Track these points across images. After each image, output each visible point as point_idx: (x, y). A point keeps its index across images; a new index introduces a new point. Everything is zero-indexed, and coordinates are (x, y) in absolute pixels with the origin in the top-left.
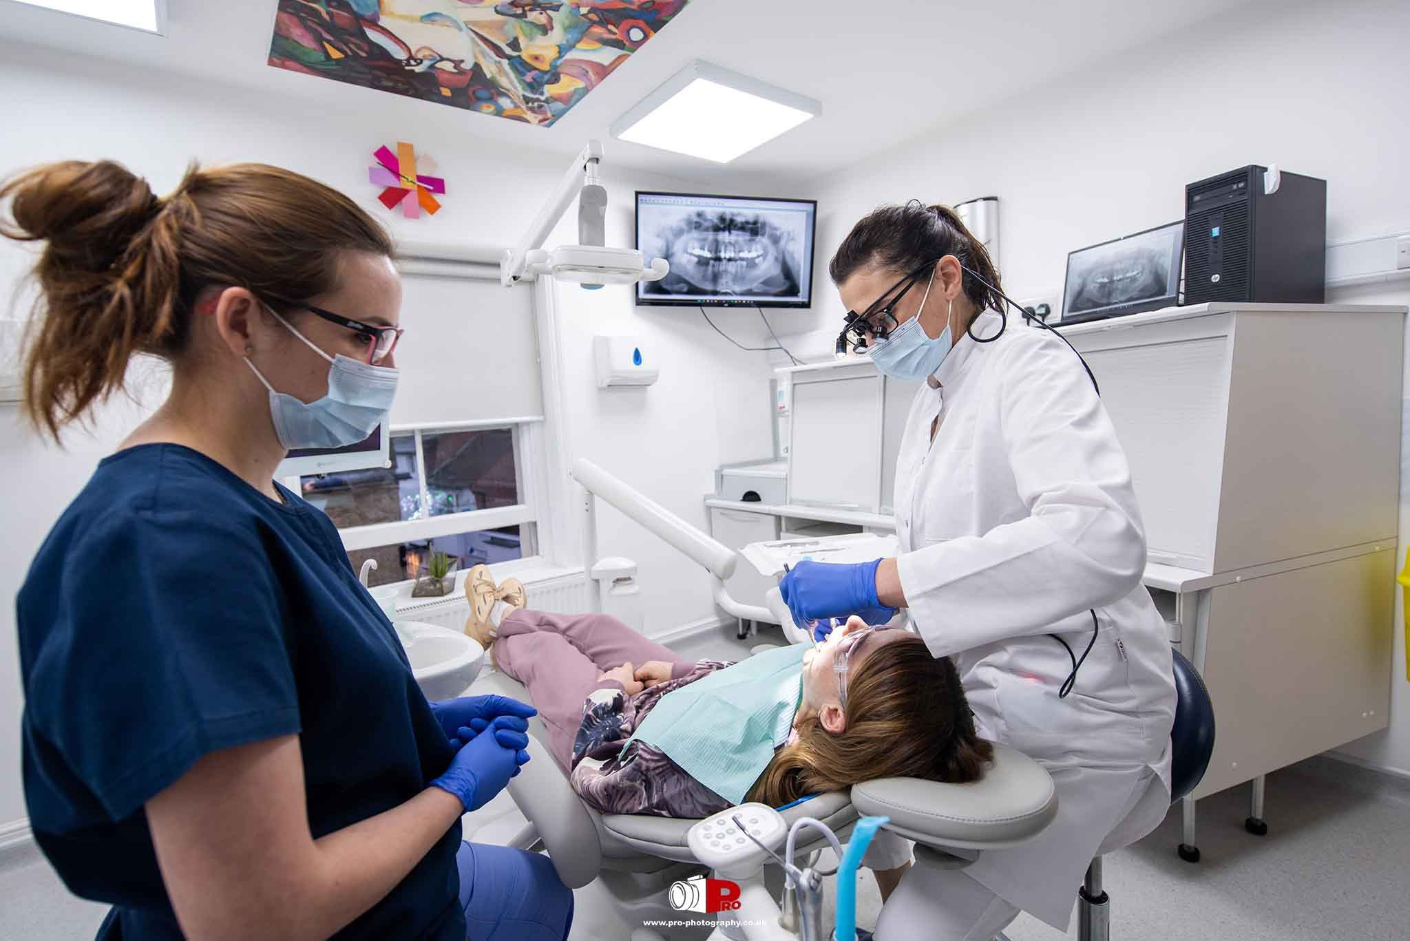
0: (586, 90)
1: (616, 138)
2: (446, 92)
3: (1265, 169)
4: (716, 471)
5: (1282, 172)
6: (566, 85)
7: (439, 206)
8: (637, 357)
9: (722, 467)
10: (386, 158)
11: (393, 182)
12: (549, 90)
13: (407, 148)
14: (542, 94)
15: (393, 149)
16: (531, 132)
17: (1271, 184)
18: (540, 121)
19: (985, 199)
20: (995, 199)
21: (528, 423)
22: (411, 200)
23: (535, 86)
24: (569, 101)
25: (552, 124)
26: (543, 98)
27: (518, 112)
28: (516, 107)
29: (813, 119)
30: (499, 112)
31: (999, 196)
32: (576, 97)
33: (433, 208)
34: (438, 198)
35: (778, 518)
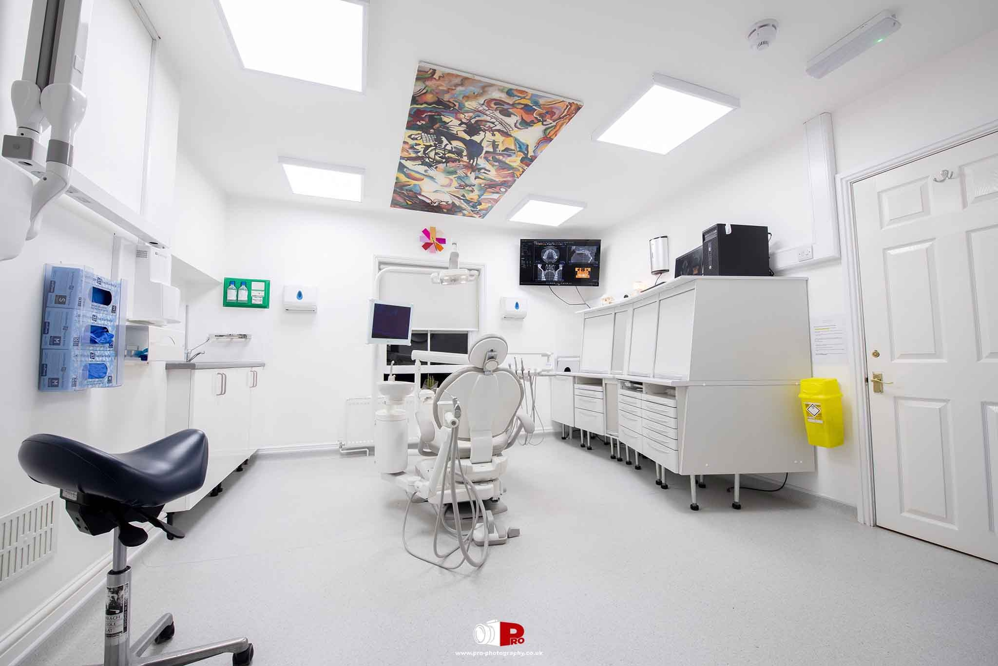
0: (492, 207)
1: (509, 221)
2: (445, 210)
3: (725, 225)
4: (555, 359)
5: (731, 225)
6: (484, 206)
7: (443, 248)
8: (517, 305)
9: (558, 357)
10: (426, 232)
11: (428, 241)
12: (479, 207)
13: (433, 229)
14: (477, 208)
15: (429, 229)
16: (477, 220)
17: (728, 230)
18: (479, 217)
19: (662, 237)
20: (666, 237)
21: (472, 331)
22: (432, 247)
23: (474, 206)
24: (488, 210)
25: (484, 217)
26: (478, 210)
27: (470, 215)
28: (469, 213)
29: (583, 210)
30: (464, 215)
31: (668, 235)
32: (489, 209)
33: (441, 249)
34: (443, 245)
35: (574, 377)
